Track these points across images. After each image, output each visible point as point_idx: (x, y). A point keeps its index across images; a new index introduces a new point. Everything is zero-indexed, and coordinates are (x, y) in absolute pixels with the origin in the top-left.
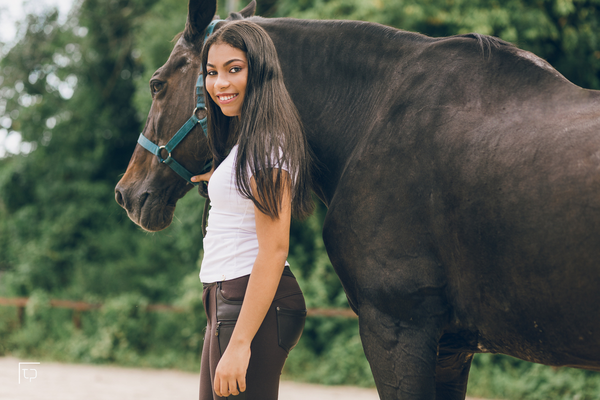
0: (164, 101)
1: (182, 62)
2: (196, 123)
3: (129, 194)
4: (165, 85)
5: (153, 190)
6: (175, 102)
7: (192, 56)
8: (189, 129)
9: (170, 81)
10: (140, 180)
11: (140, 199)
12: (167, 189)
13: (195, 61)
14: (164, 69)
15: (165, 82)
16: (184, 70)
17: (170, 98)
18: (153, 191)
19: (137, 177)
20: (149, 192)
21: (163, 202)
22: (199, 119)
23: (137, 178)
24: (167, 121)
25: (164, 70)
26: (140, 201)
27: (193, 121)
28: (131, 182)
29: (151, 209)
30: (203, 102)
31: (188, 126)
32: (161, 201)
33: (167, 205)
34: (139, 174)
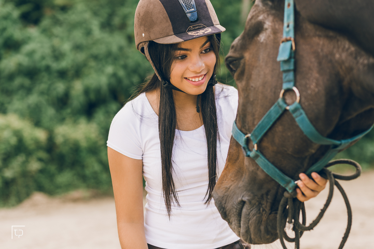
0: (244, 83)
1: (258, 28)
2: (283, 109)
3: (224, 202)
4: (242, 61)
5: (249, 196)
6: (256, 82)
7: (271, 18)
8: (275, 116)
9: (247, 55)
10: (236, 183)
11: (236, 209)
12: (267, 194)
13: (275, 25)
14: (239, 40)
15: (242, 57)
16: (262, 37)
17: (249, 79)
18: (249, 198)
19: (232, 179)
20: (245, 199)
21: (264, 210)
22: (288, 105)
23: (233, 181)
24: (249, 109)
25: (238, 42)
26: (237, 211)
27: (280, 107)
28: (226, 186)
29: (249, 221)
30: (289, 81)
31: (274, 112)
32: (261, 209)
33: (270, 214)
34: (233, 175)
